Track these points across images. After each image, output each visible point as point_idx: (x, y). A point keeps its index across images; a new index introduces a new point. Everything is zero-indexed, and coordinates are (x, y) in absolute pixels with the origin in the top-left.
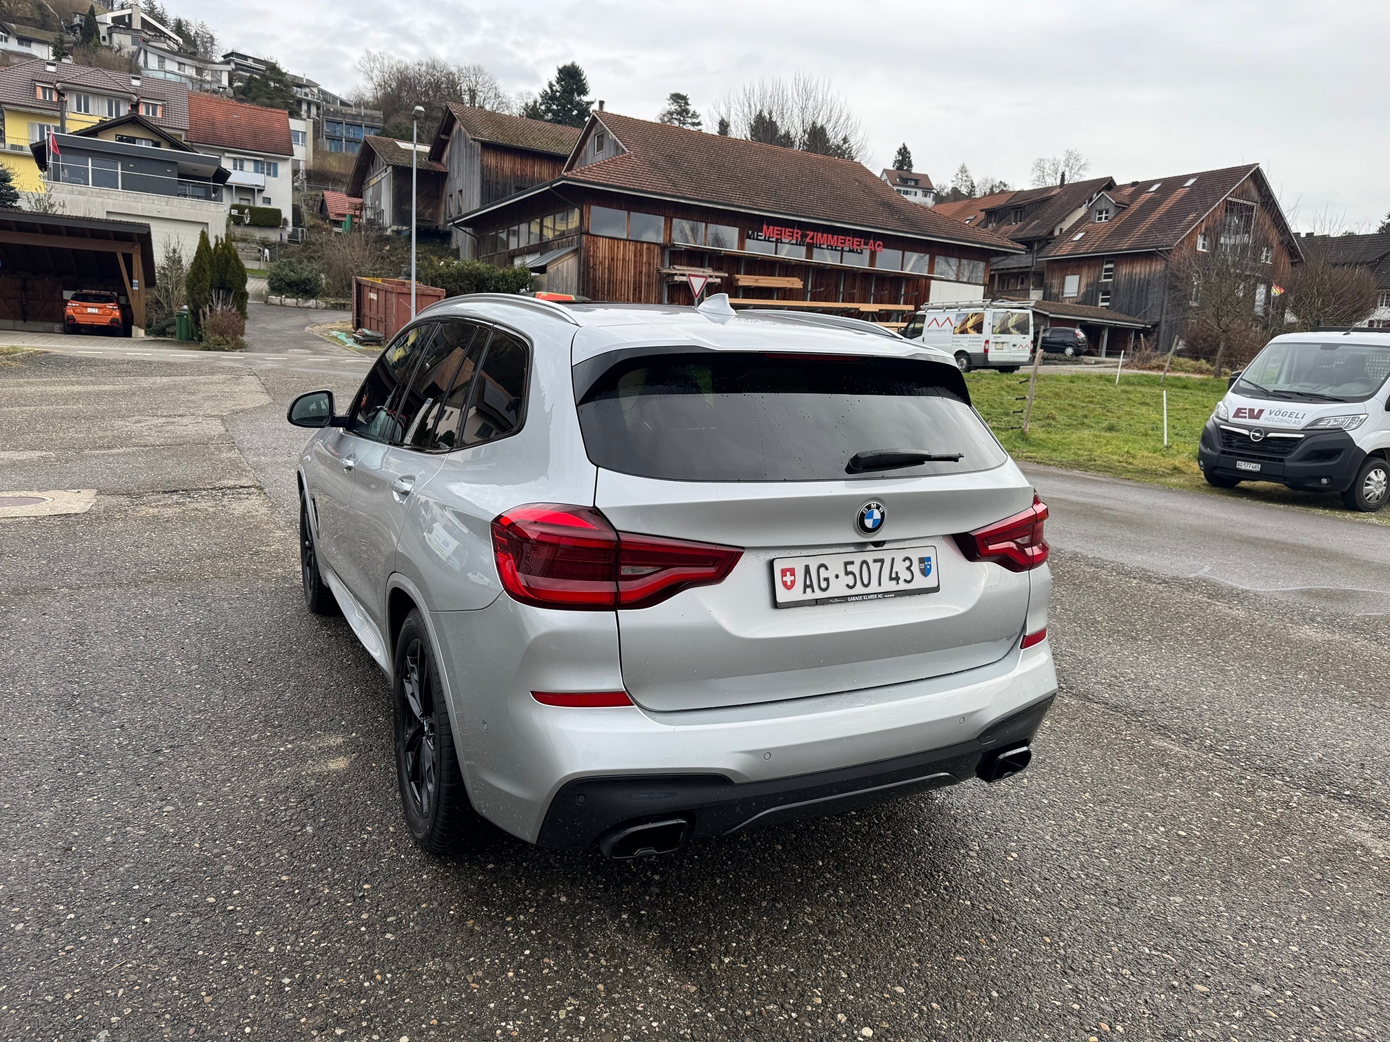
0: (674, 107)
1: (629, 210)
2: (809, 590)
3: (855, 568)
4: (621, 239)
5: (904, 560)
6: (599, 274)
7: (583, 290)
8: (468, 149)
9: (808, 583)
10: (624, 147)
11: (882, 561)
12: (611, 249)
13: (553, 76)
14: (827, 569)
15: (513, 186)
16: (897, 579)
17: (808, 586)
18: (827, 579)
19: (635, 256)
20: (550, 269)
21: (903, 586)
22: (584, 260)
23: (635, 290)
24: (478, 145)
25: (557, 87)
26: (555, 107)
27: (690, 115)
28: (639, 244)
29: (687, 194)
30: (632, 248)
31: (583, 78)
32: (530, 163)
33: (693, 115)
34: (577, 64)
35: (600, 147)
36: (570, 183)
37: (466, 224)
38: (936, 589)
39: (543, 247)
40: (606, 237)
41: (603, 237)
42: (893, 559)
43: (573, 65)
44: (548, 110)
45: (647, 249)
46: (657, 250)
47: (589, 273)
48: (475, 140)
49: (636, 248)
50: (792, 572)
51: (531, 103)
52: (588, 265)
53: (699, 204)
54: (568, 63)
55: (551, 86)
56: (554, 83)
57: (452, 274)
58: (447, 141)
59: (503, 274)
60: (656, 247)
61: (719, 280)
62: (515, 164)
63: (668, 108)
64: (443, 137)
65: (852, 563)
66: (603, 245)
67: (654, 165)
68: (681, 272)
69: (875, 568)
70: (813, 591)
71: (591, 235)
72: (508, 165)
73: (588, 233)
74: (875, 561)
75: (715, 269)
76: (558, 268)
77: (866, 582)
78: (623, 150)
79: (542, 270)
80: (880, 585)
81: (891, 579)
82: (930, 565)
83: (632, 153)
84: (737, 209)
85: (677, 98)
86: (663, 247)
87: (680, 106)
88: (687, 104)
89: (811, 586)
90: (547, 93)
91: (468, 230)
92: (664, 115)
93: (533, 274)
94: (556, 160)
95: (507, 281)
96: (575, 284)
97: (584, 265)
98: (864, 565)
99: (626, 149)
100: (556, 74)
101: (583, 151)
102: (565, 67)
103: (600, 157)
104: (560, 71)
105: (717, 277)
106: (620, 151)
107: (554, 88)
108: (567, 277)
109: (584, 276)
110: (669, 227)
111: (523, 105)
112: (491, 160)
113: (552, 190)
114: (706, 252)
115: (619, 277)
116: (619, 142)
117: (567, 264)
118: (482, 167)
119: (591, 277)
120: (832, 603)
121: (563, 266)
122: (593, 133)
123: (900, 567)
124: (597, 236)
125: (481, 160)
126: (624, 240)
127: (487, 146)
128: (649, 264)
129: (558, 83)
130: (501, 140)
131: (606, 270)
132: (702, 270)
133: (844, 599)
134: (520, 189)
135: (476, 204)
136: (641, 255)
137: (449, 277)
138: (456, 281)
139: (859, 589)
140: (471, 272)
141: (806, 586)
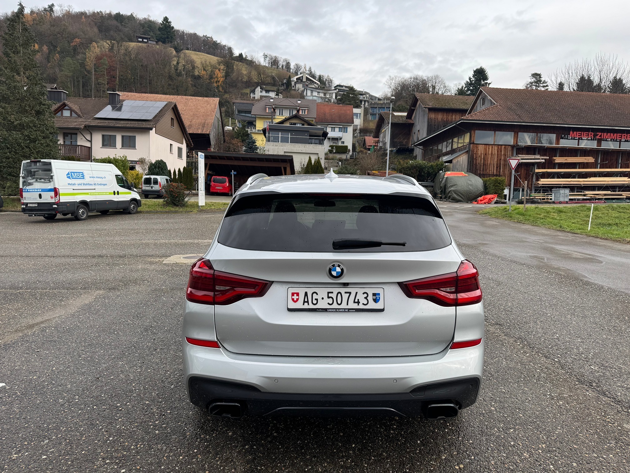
0: (533, 80)
1: (495, 131)
2: (306, 304)
3: (334, 296)
4: (490, 145)
5: (364, 293)
6: (478, 161)
7: (470, 169)
8: (423, 112)
9: (306, 300)
10: (494, 102)
11: (350, 293)
12: (485, 149)
13: (471, 74)
14: (317, 294)
15: (442, 126)
16: (358, 303)
17: (306, 302)
18: (317, 300)
19: (498, 152)
20: (454, 161)
21: (361, 306)
22: (471, 156)
23: (497, 168)
24: (427, 110)
25: (473, 79)
26: (472, 88)
27: (542, 82)
28: (500, 146)
29: (526, 120)
30: (496, 148)
31: (486, 73)
32: (450, 114)
33: (543, 82)
34: (483, 67)
35: (483, 104)
36: (465, 121)
37: (419, 145)
38: (382, 310)
39: (453, 151)
40: (483, 144)
41: (481, 144)
42: (357, 293)
43: (481, 68)
44: (468, 90)
45: (504, 148)
46: (509, 148)
47: (473, 162)
48: (425, 108)
49: (498, 148)
50: (298, 294)
51: (460, 87)
52: (473, 158)
53: (533, 124)
54: (479, 67)
55: (470, 79)
56: (472, 77)
57: (408, 167)
58: (414, 110)
59: (432, 165)
60: (509, 147)
61: (543, 161)
62: (443, 116)
63: (530, 81)
64: (412, 108)
65: (332, 293)
66: (481, 149)
67: (510, 109)
68: (522, 158)
69: (345, 296)
70: (308, 304)
71: (475, 144)
72: (440, 117)
73: (473, 143)
74: (346, 293)
75: (541, 156)
76: (458, 161)
77: (339, 302)
78: (494, 103)
79: (450, 162)
80: (347, 304)
81: (354, 302)
82: (379, 297)
83: (498, 104)
84: (554, 125)
85: (536, 75)
86: (513, 147)
87: (537, 79)
88: (540, 77)
89: (308, 302)
90: (468, 82)
91: (421, 147)
92: (528, 84)
93: (446, 164)
94: (463, 112)
95: (433, 168)
96: (466, 167)
97: (471, 158)
98: (339, 295)
99: (495, 103)
100: (473, 73)
101: (475, 106)
102: (477, 69)
103: (483, 108)
104: (475, 72)
105: (542, 159)
106: (493, 104)
107: (472, 80)
108: (462, 164)
109: (471, 163)
110: (516, 137)
111: (457, 89)
112: (433, 116)
113: (456, 126)
114: (537, 148)
115: (489, 162)
116: (492, 100)
117: (463, 158)
118: (428, 119)
119: (474, 163)
120: (318, 311)
121: (460, 159)
122: (480, 97)
123: (361, 297)
124: (478, 144)
125: (428, 116)
126: (492, 145)
127: (431, 110)
128: (505, 155)
129: (473, 77)
130: (438, 106)
131: (482, 160)
132: (534, 156)
133: (325, 310)
134: (445, 126)
135: (425, 135)
136: (501, 151)
137: (407, 168)
138: (410, 170)
139: (335, 306)
140: (417, 165)
141: (304, 302)
